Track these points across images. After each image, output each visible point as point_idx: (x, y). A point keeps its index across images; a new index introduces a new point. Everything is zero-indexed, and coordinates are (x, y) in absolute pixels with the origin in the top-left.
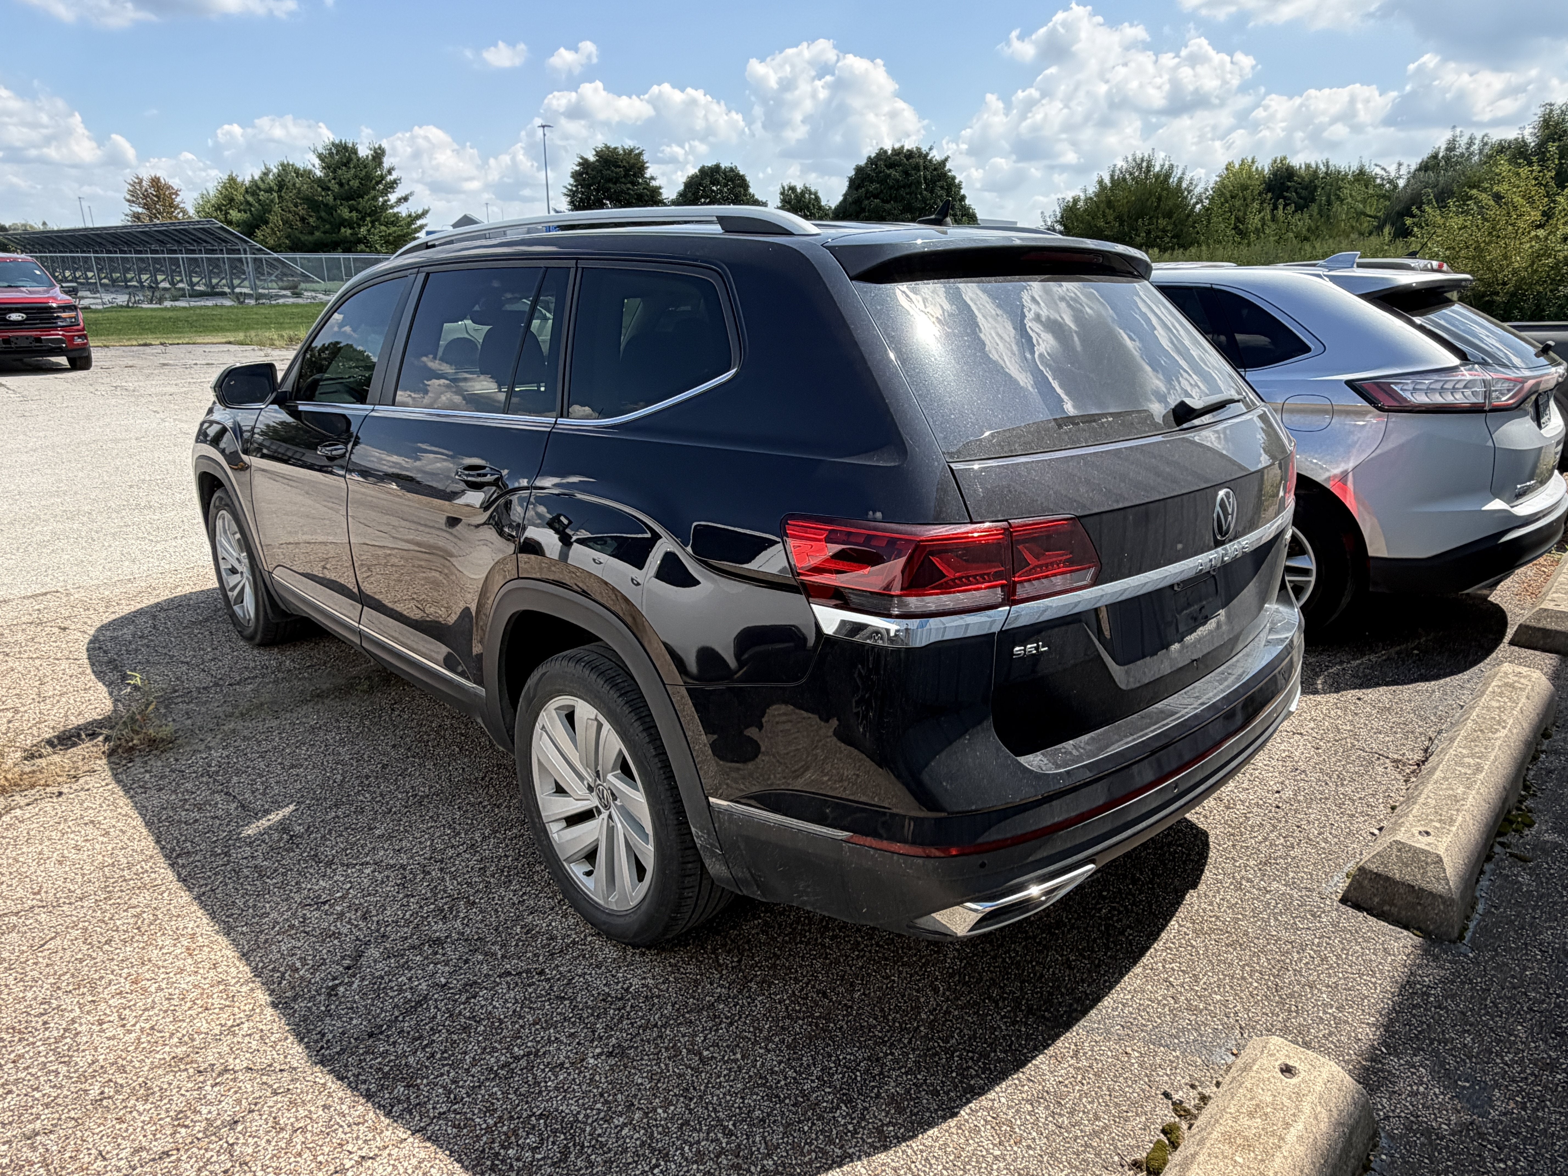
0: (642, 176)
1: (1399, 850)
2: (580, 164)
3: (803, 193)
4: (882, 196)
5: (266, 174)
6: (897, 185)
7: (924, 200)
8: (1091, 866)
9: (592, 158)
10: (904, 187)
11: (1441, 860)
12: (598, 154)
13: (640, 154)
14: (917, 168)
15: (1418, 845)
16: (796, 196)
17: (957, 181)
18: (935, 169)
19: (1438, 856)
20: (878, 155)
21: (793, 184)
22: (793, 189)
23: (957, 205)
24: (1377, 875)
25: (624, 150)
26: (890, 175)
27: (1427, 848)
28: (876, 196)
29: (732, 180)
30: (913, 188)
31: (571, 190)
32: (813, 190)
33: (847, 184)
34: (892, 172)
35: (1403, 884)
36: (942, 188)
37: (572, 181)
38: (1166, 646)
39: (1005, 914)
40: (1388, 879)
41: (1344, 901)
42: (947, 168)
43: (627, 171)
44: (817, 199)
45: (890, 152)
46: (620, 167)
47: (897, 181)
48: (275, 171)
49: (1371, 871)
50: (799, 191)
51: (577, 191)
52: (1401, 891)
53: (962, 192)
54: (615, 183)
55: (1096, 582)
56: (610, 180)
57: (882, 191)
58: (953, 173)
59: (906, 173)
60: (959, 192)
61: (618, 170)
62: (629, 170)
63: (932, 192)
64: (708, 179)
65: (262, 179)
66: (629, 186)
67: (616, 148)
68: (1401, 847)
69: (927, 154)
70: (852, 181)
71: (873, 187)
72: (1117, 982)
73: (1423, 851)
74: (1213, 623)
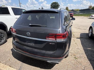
74: (32, 44)
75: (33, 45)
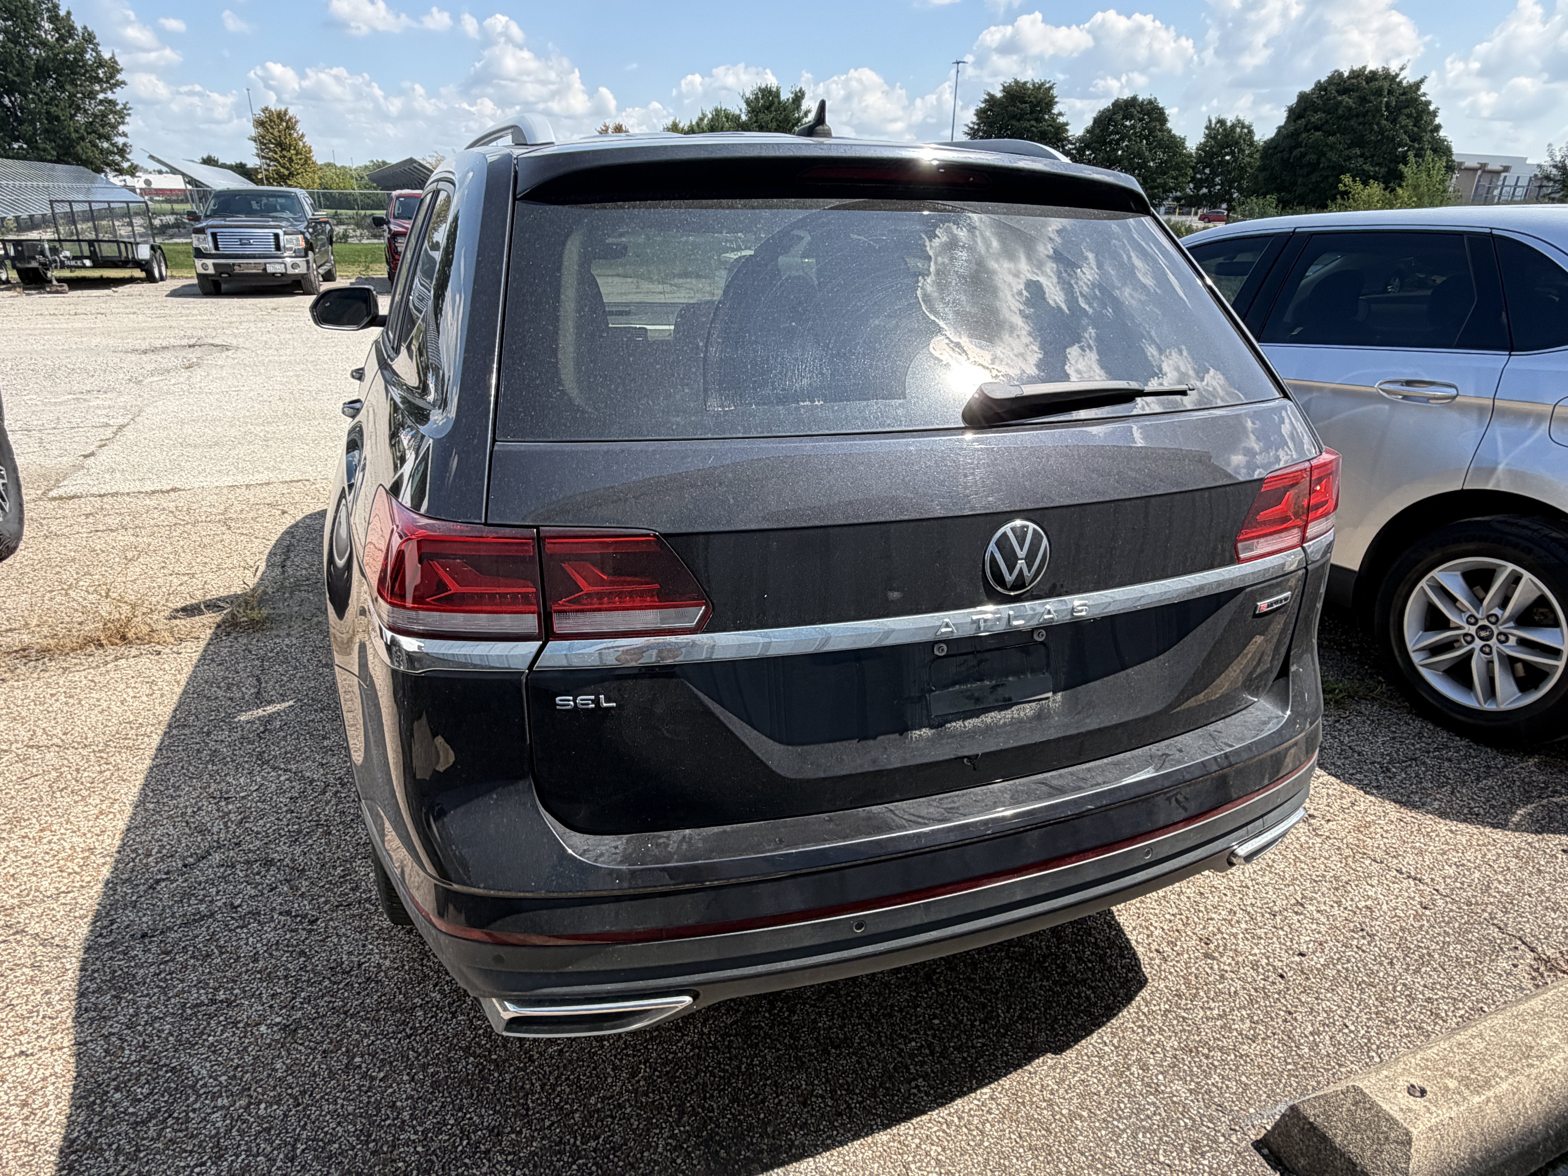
0: (1050, 111)
1: (1356, 1103)
2: (986, 101)
3: (1233, 127)
4: (1325, 127)
5: (702, 119)
6: (1350, 114)
7: (1382, 131)
8: (688, 999)
9: (999, 95)
10: (1357, 116)
11: (1409, 1142)
12: (1005, 89)
13: (1051, 88)
14: (1379, 93)
15: (1385, 1106)
16: (1225, 130)
17: (1432, 108)
18: (1404, 94)
19: (1408, 1133)
20: (1331, 79)
21: (1222, 117)
22: (1222, 122)
23: (1427, 137)
24: (1313, 1127)
25: (1034, 85)
26: (1341, 102)
27: (1398, 1116)
28: (1317, 129)
29: (1148, 114)
30: (1369, 117)
31: (972, 129)
32: (1247, 123)
33: (1285, 115)
34: (1345, 98)
35: (1342, 1155)
36: (1409, 116)
37: (975, 119)
38: (903, 729)
39: (545, 1024)
40: (1324, 1138)
41: (1258, 1145)
42: (1422, 91)
43: (1033, 106)
44: (1251, 132)
45: (1346, 74)
46: (1026, 102)
47: (1350, 109)
48: (710, 116)
49: (1305, 1118)
50: (1229, 124)
51: (978, 130)
52: (1338, 1163)
53: (1437, 121)
54: (1019, 120)
55: (703, 627)
56: (1013, 117)
57: (1327, 122)
58: (1428, 98)
59: (1363, 100)
60: (1432, 121)
61: (1024, 106)
62: (1037, 106)
63: (1394, 121)
64: (1121, 113)
65: (698, 124)
66: (1033, 123)
67: (1025, 83)
68: (1360, 1098)
69: (1397, 75)
70: (1291, 111)
71: (1316, 118)
72: (842, 1144)
73: (1390, 1119)
74: (1027, 710)
75: (1039, 716)
